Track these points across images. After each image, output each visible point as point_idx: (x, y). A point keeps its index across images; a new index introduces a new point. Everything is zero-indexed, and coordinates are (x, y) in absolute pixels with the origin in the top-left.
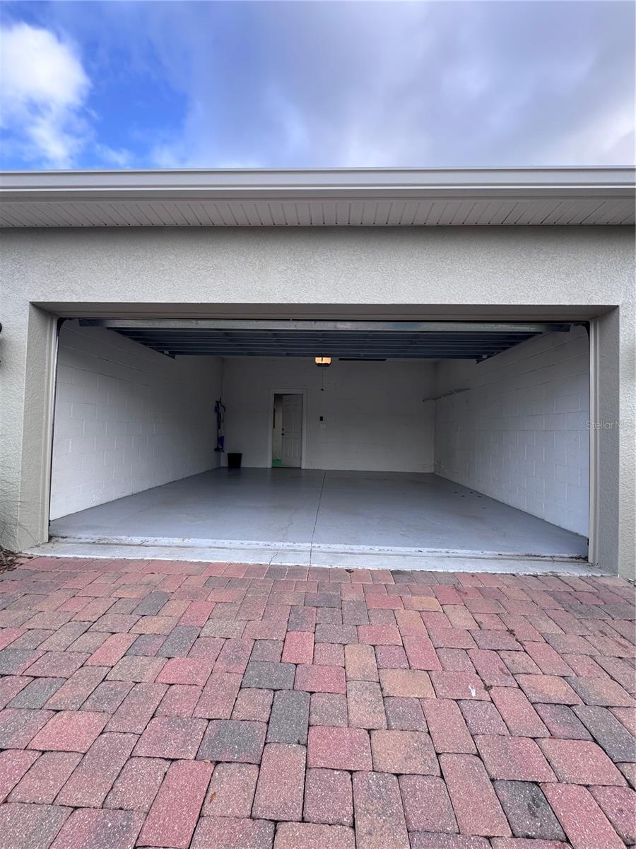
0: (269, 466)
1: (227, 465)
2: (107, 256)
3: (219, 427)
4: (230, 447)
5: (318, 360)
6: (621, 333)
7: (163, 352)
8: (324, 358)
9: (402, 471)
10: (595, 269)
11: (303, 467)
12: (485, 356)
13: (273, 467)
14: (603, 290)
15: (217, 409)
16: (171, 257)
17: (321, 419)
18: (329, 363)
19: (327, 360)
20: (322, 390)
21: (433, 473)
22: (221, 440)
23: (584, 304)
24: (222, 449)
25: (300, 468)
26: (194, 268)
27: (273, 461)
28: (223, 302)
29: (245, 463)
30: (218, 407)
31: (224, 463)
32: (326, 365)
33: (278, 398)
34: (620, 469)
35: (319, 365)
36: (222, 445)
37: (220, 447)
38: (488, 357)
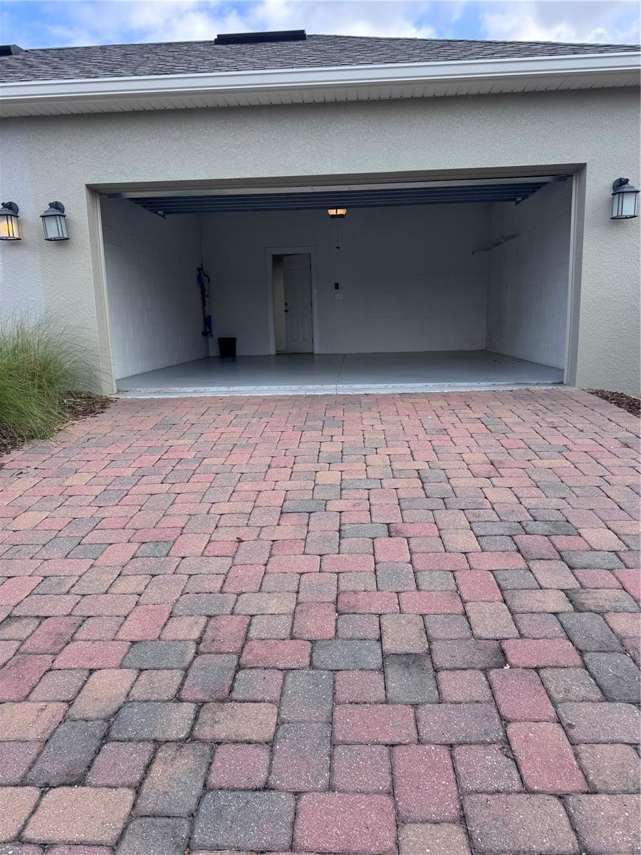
0: (273, 352)
1: (219, 354)
2: (148, 139)
3: (204, 304)
4: (219, 331)
5: (332, 212)
6: (587, 187)
7: (156, 213)
8: (338, 210)
9: (444, 350)
10: (568, 131)
11: (316, 351)
12: (520, 199)
13: (277, 354)
14: (574, 150)
15: (199, 279)
16: (205, 137)
17: (337, 286)
18: (344, 213)
19: (341, 212)
20: (338, 248)
21: (485, 350)
22: (208, 321)
23: (558, 163)
24: (211, 332)
25: (312, 353)
26: (225, 146)
27: (276, 346)
28: (253, 177)
29: (240, 351)
30: (202, 278)
31: (214, 351)
32: (341, 216)
33: (277, 259)
34: (581, 303)
35: (333, 216)
36: (210, 328)
37: (208, 330)
38: (523, 199)
